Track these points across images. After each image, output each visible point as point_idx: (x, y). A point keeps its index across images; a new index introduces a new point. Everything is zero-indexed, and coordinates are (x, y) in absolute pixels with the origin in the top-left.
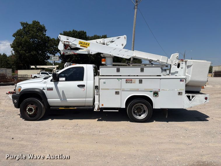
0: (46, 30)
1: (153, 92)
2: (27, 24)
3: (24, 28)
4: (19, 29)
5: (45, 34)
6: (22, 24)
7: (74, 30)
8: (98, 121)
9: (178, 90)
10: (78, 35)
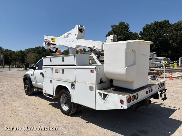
0: (129, 27)
1: (71, 83)
2: (115, 26)
3: (113, 29)
4: (110, 31)
5: (129, 31)
6: (112, 26)
7: (155, 22)
8: (50, 104)
9: (90, 83)
10: (158, 25)
